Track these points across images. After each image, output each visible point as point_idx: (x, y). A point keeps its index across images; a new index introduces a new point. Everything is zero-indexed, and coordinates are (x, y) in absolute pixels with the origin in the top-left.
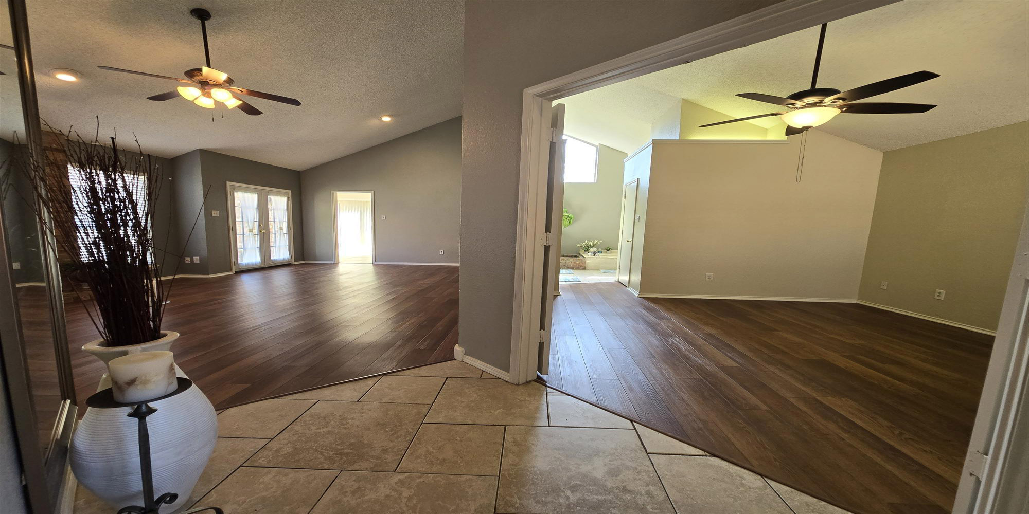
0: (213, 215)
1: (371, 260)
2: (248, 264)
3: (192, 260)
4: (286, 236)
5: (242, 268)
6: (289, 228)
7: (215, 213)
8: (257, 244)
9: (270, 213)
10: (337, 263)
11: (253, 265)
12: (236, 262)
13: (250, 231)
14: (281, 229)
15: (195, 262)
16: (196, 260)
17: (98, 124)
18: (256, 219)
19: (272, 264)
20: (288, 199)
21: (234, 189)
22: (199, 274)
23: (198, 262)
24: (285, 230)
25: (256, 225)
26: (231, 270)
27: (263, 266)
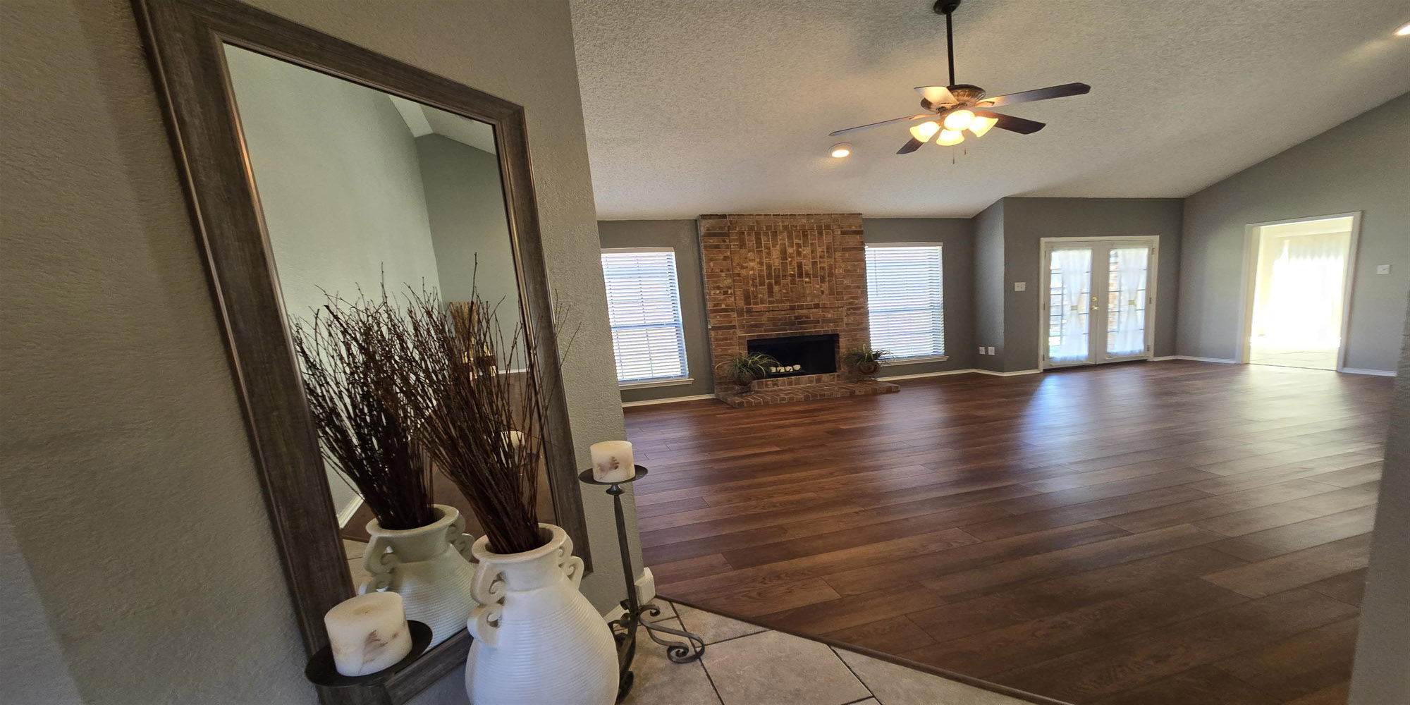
0: (1016, 290)
1: (1333, 363)
2: (1064, 360)
3: (987, 351)
4: (1141, 316)
5: (1055, 365)
6: (1149, 300)
7: (1020, 287)
8: (1085, 327)
9: (1112, 276)
10: (1242, 365)
11: (1073, 361)
12: (1046, 357)
13: (1074, 308)
14: (1132, 303)
15: (990, 353)
16: (991, 351)
17: (476, 263)
18: (1086, 289)
19: (1108, 360)
20: (1152, 252)
21: (1053, 248)
22: (993, 370)
23: (993, 354)
24: (1141, 302)
25: (1086, 298)
26: (1037, 367)
27: (1091, 363)
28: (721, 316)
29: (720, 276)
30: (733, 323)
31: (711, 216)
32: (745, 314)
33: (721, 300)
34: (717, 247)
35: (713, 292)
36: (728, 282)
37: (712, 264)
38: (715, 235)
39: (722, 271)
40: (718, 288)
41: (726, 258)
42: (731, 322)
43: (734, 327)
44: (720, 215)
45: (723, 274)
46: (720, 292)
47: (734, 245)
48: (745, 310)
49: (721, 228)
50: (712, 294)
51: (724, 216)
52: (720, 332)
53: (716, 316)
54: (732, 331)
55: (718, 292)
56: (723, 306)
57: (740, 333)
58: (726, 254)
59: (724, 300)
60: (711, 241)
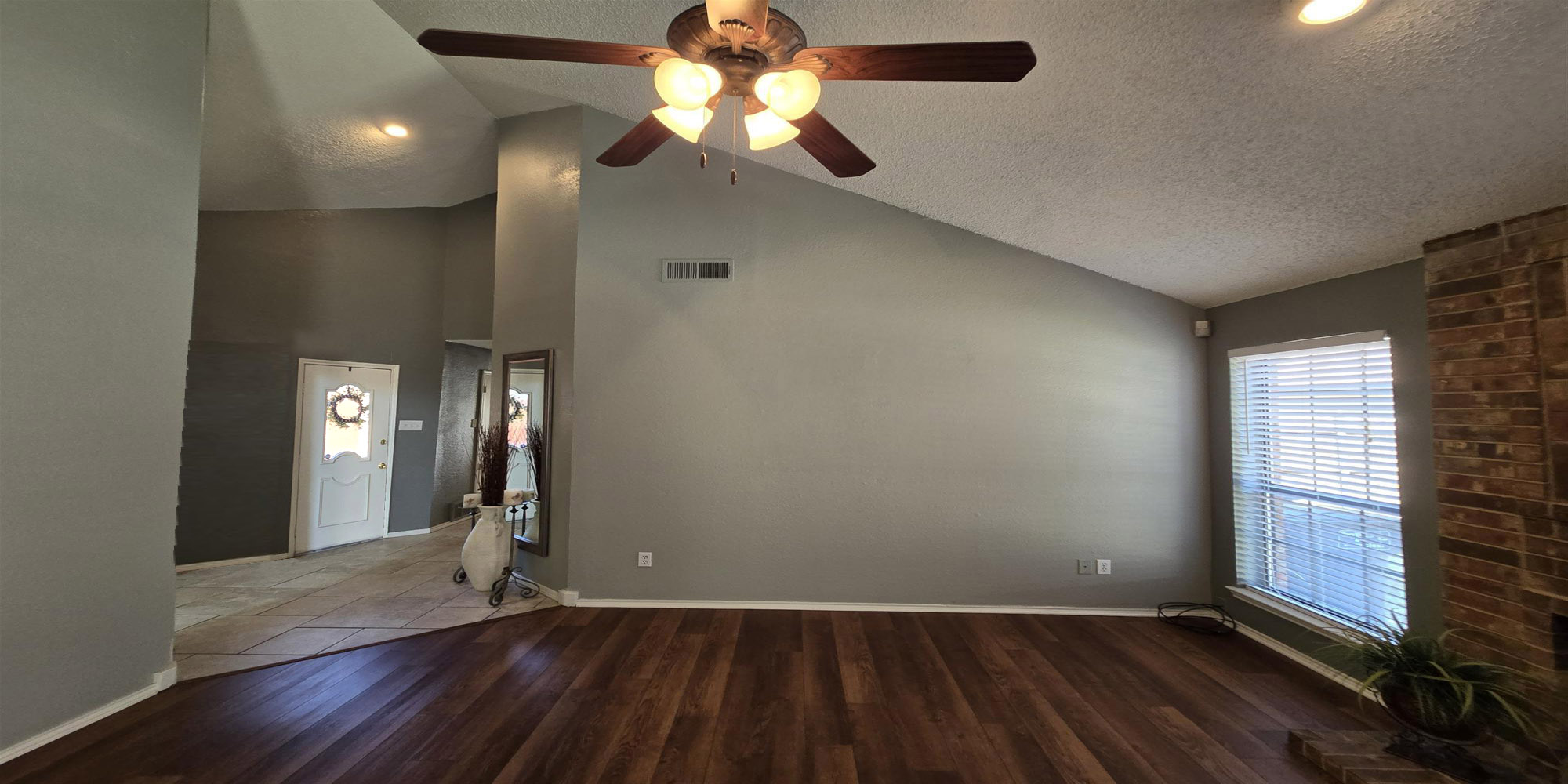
28: (1468, 515)
29: (1474, 401)
30: (1507, 547)
31: (1448, 241)
32: (1555, 527)
33: (1471, 469)
34: (1466, 319)
35: (1448, 443)
36: (1498, 418)
37: (1448, 368)
38: (1461, 287)
39: (1478, 387)
40: (1464, 434)
41: (1491, 349)
42: (1501, 539)
43: (1512, 559)
44: (1478, 231)
45: (1482, 396)
46: (1470, 447)
47: (1514, 309)
48: (1550, 513)
49: (1478, 266)
50: (1445, 450)
51: (1491, 229)
52: (1464, 559)
53: (1453, 512)
54: (1503, 568)
55: (1463, 445)
56: (1478, 489)
57: (1531, 583)
58: (1491, 339)
59: (1484, 469)
60: (1451, 306)
